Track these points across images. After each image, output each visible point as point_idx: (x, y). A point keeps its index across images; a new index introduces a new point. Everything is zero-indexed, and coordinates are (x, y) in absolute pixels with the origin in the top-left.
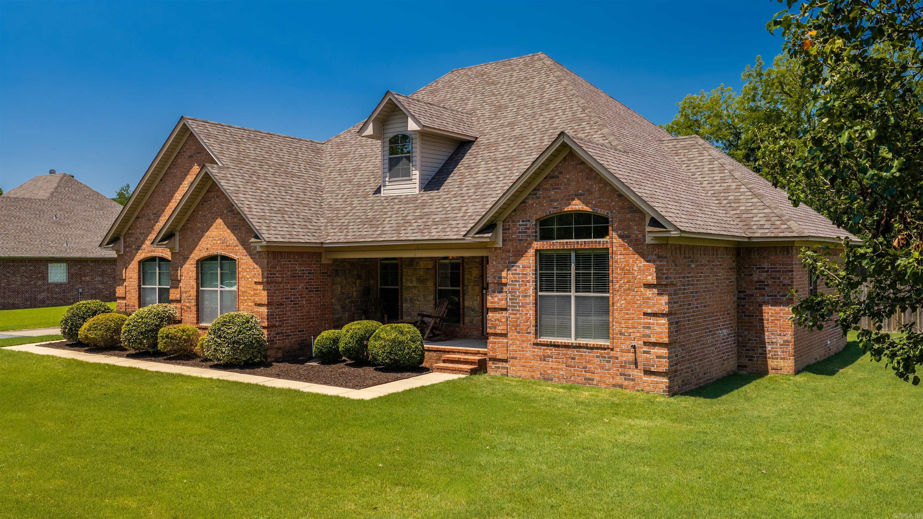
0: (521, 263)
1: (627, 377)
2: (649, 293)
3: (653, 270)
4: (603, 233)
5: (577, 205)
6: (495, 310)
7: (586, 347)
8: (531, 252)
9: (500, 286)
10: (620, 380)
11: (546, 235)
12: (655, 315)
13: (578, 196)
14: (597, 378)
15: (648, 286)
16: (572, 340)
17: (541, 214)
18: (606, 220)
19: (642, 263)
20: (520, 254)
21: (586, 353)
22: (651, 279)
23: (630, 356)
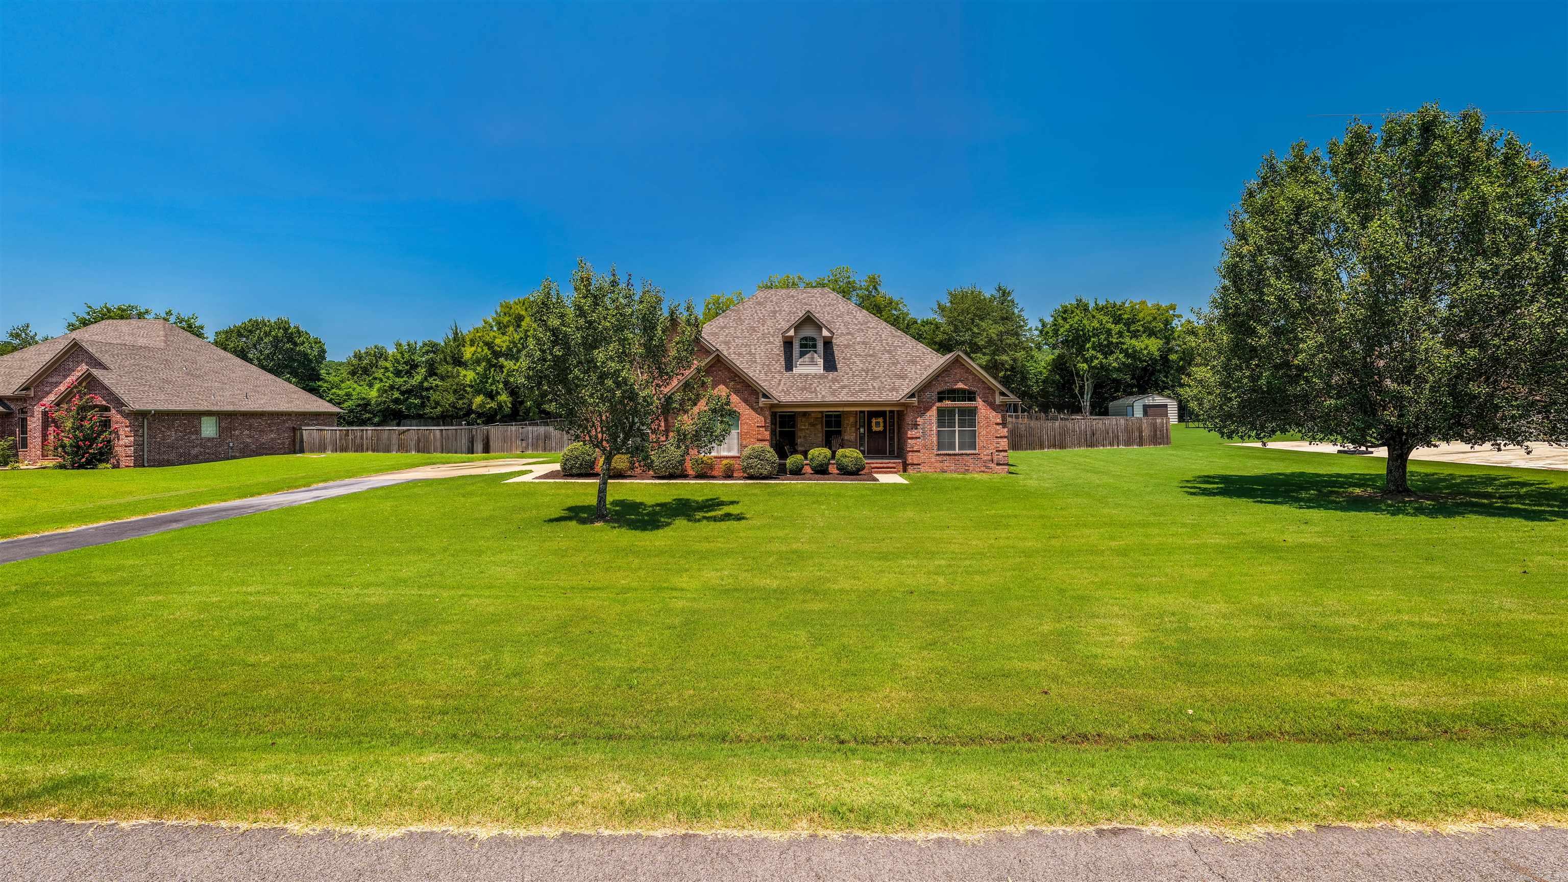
0: (928, 414)
1: (987, 467)
2: (998, 427)
3: (1000, 416)
4: (972, 399)
5: (960, 385)
6: (912, 438)
7: (966, 454)
8: (935, 408)
9: (916, 426)
10: (983, 469)
11: (940, 399)
12: (1001, 437)
13: (961, 381)
14: (971, 469)
15: (997, 424)
16: (957, 451)
17: (940, 389)
18: (974, 393)
19: (994, 413)
20: (927, 409)
21: (966, 457)
22: (999, 421)
23: (990, 457)
